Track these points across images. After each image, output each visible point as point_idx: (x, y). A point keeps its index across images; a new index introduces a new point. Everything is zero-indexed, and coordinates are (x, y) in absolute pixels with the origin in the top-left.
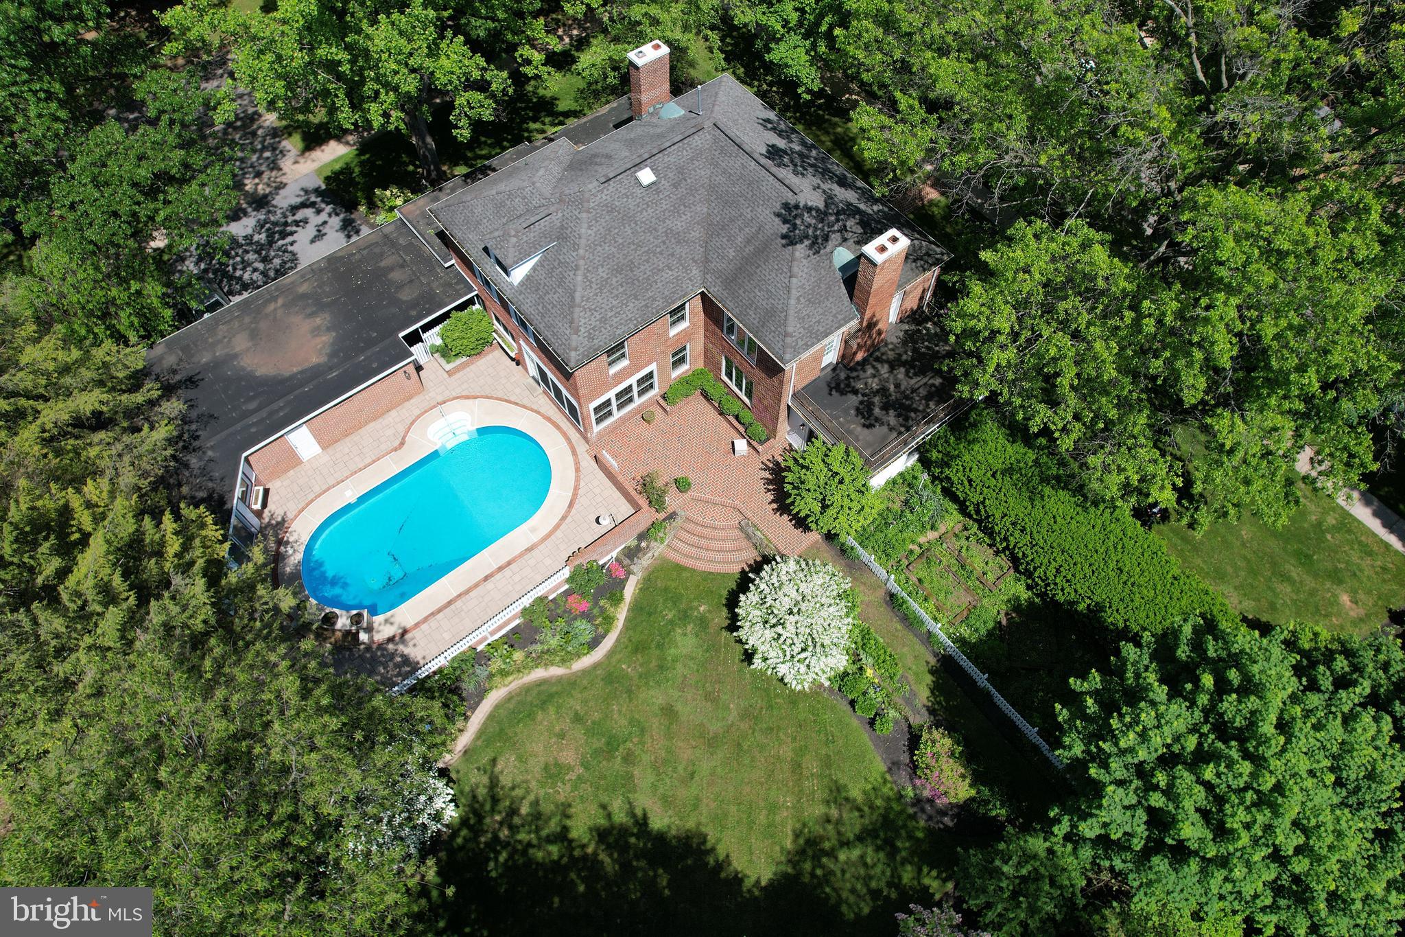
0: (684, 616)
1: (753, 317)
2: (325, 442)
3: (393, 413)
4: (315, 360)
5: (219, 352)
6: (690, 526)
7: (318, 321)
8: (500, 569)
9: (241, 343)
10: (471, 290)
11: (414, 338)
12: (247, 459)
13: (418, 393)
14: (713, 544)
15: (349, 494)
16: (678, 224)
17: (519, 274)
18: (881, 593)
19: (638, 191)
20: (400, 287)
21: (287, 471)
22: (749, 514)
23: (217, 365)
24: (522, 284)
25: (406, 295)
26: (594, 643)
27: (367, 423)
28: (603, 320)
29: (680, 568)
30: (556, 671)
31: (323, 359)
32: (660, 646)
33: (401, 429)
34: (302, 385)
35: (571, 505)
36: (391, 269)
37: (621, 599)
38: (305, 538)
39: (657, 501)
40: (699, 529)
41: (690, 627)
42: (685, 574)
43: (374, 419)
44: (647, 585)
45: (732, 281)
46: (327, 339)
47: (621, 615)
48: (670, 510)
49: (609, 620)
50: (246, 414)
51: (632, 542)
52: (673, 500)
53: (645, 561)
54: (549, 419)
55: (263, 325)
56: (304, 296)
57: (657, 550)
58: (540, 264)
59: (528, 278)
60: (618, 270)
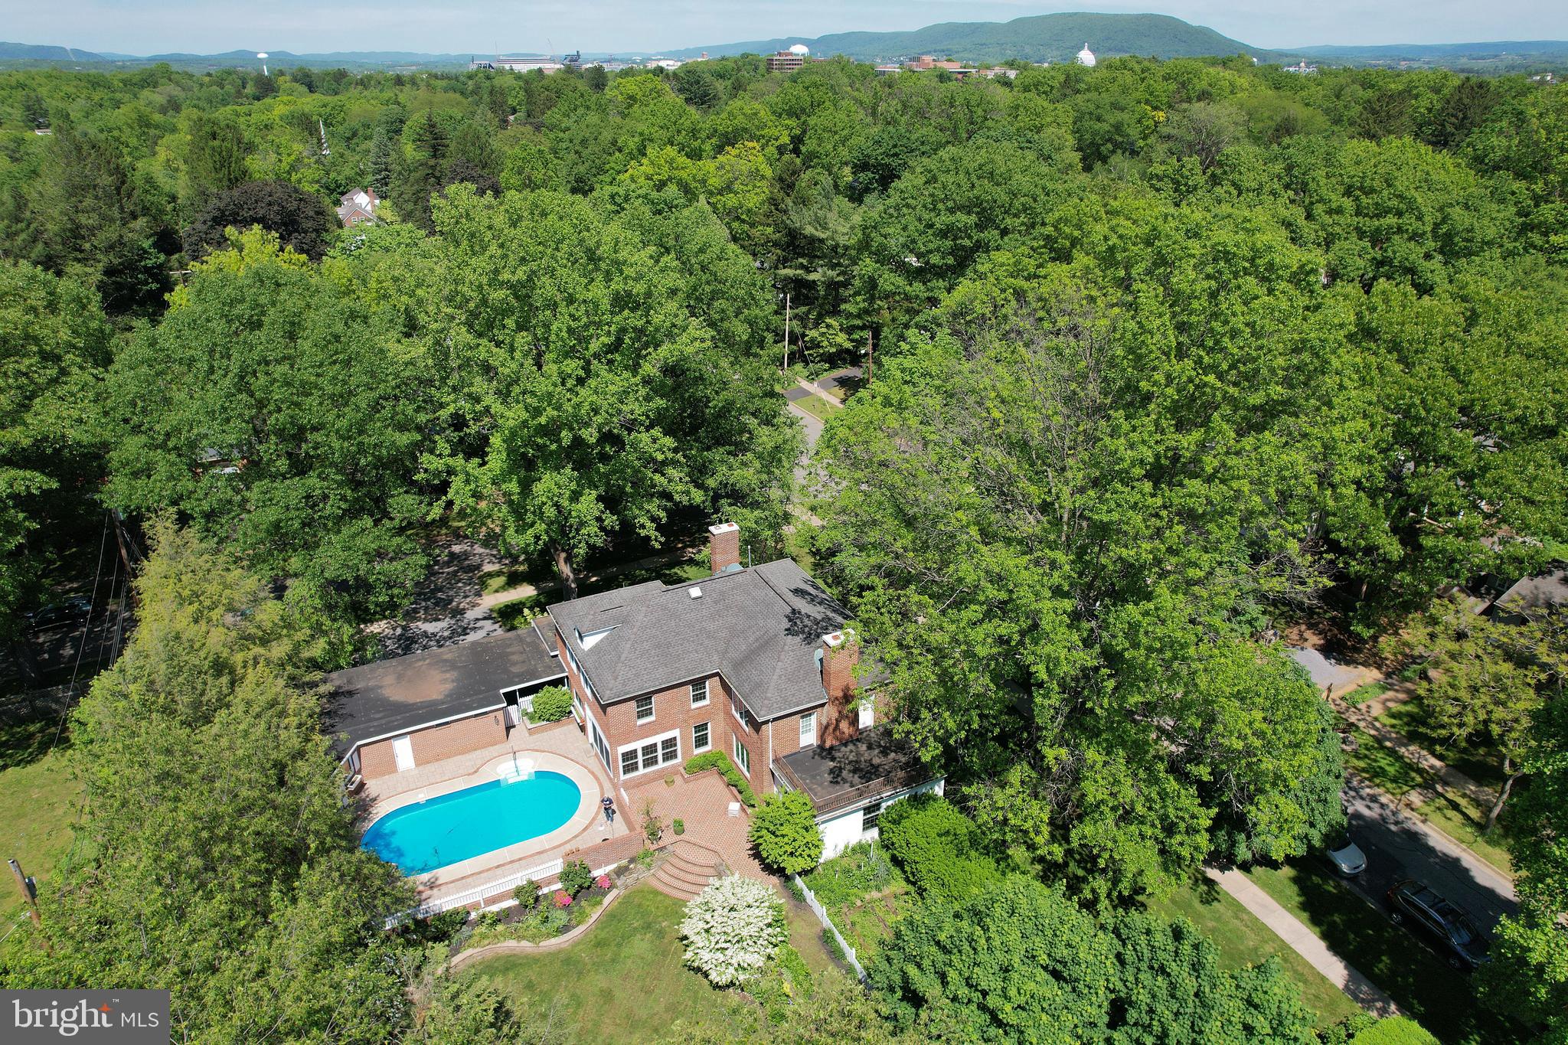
0: (648, 926)
1: (747, 688)
2: (420, 760)
3: (478, 752)
4: (435, 697)
5: (371, 684)
6: (675, 861)
7: (448, 675)
8: (512, 862)
9: (389, 680)
10: (563, 671)
11: (511, 698)
12: (358, 749)
13: (501, 742)
14: (689, 878)
15: (422, 797)
16: (711, 626)
17: (590, 642)
18: (817, 930)
19: (687, 601)
20: (514, 664)
21: (384, 775)
22: (725, 857)
23: (367, 690)
24: (591, 650)
25: (515, 669)
26: (565, 929)
27: (456, 755)
28: (637, 675)
29: (656, 893)
30: (526, 945)
31: (440, 697)
32: (619, 945)
33: (479, 762)
34: (419, 709)
35: (585, 829)
36: (513, 653)
37: (600, 903)
38: (382, 815)
39: (654, 835)
40: (682, 865)
41: (648, 936)
42: (660, 898)
43: (463, 753)
44: (626, 901)
45: (738, 665)
46: (449, 686)
47: (595, 914)
48: (661, 843)
49: (583, 916)
50: (371, 720)
51: (624, 862)
52: (668, 837)
53: (628, 879)
54: (592, 773)
55: (409, 673)
56: (446, 661)
57: (641, 875)
58: (606, 638)
59: (597, 646)
60: (658, 646)
